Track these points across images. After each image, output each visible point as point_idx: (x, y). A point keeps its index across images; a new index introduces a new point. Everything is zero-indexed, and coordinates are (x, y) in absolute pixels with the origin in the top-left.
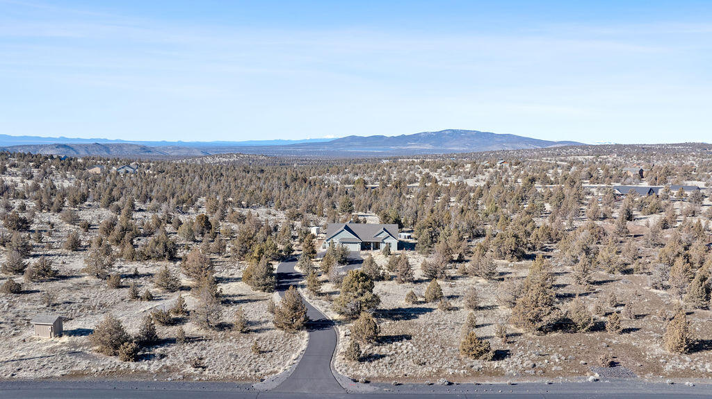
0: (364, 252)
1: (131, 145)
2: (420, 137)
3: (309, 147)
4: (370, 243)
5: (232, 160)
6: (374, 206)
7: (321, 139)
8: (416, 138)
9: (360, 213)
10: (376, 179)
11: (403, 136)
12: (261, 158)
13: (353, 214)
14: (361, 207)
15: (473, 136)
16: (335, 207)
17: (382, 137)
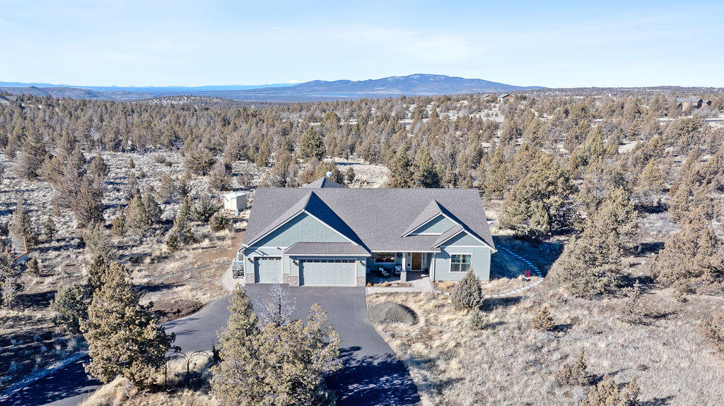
0: (380, 288)
1: (74, 89)
2: (388, 82)
3: (271, 92)
4: (400, 255)
5: (181, 103)
6: (358, 149)
7: (284, 84)
8: (383, 82)
9: (337, 160)
10: (351, 116)
11: (370, 81)
12: (215, 100)
13: (325, 160)
14: (338, 148)
15: (441, 80)
16: (292, 150)
17: (347, 82)
